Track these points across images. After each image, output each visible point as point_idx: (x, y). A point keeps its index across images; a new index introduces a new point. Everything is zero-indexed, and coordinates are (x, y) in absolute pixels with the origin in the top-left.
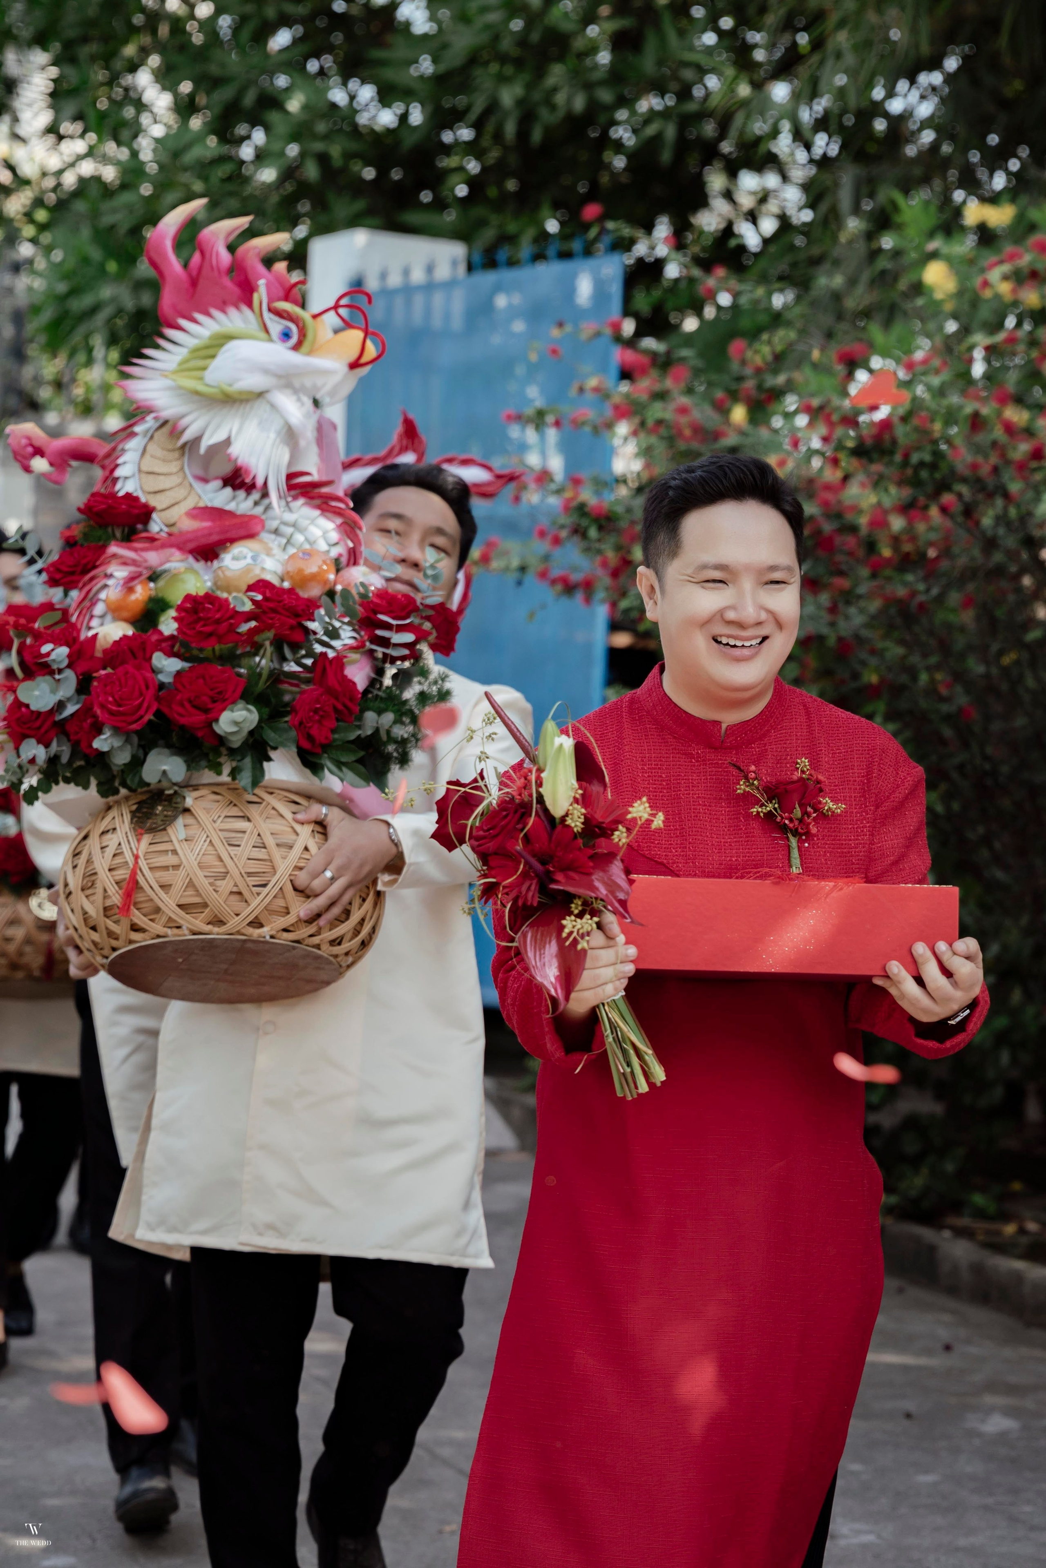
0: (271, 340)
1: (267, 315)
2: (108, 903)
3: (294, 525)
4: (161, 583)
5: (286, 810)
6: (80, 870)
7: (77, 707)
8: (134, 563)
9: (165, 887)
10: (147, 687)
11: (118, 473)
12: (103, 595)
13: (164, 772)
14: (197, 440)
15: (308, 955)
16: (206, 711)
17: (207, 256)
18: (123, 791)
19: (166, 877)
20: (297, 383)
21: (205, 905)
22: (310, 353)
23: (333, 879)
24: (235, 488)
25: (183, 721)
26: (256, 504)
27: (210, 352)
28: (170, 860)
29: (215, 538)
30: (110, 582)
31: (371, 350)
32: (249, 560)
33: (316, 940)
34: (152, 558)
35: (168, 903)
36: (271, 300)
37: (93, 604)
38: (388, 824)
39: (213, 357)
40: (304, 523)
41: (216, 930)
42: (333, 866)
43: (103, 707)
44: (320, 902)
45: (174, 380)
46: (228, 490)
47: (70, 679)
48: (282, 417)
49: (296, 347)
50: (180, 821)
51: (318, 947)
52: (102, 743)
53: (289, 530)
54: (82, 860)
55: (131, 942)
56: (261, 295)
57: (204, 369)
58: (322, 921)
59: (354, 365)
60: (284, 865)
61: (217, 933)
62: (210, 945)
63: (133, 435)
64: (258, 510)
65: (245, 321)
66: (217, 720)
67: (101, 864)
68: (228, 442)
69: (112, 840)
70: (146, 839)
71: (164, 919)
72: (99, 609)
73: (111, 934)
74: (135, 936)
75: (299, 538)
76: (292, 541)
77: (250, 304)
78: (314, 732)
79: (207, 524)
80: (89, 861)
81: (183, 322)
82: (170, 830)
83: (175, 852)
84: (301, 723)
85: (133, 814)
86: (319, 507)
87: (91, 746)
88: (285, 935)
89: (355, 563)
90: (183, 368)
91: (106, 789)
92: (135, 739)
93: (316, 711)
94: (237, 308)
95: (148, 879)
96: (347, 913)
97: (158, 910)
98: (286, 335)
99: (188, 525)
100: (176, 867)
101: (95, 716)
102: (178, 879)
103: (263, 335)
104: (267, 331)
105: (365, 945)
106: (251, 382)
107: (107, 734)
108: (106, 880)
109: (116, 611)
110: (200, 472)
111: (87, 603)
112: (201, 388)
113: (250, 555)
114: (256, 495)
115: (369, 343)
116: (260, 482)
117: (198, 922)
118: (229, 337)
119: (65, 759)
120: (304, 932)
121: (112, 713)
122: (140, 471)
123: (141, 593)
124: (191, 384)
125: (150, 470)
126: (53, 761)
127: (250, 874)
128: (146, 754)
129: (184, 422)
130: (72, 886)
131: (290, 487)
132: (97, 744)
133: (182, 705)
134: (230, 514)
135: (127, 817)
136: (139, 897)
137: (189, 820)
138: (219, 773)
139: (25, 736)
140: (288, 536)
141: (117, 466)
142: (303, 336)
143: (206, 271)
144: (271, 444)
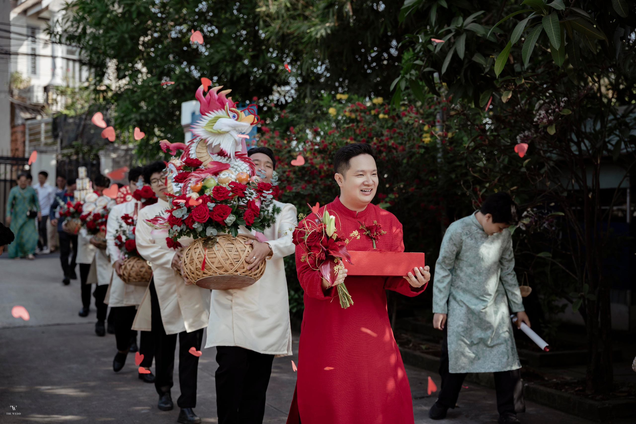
0: (230, 118)
1: (229, 111)
2: (197, 267)
3: (237, 165)
4: (205, 182)
5: (242, 241)
6: (189, 258)
7: (187, 216)
8: (198, 177)
9: (213, 263)
10: (207, 211)
11: (190, 152)
12: (190, 185)
13: (211, 233)
14: (212, 144)
15: (248, 278)
16: (222, 217)
17: (212, 96)
18: (199, 237)
19: (213, 260)
20: (237, 129)
21: (223, 267)
22: (240, 121)
23: (256, 259)
24: (221, 156)
25: (216, 220)
26: (227, 160)
27: (214, 121)
28: (214, 256)
29: (218, 170)
30: (191, 182)
31: (256, 121)
32: (227, 175)
33: (251, 274)
34: (203, 176)
35: (214, 267)
36: (229, 108)
37: (187, 188)
38: (268, 244)
39: (215, 122)
40: (240, 165)
41: (226, 273)
42: (255, 256)
43: (195, 216)
44: (253, 265)
45: (205, 129)
46: (219, 157)
47: (185, 209)
48: (234, 138)
49: (237, 120)
50: (216, 245)
51: (251, 276)
52: (195, 226)
53: (236, 167)
54: (189, 256)
55: (203, 277)
56: (227, 105)
57: (213, 125)
58: (253, 270)
59: (252, 124)
60: (243, 257)
61: (226, 274)
62: (224, 278)
63: (194, 142)
64: (228, 162)
65: (223, 113)
66: (225, 219)
67: (195, 257)
68: (219, 144)
69: (198, 251)
70: (207, 251)
71: (212, 271)
72: (188, 189)
73: (197, 275)
74: (204, 275)
75: (239, 169)
76: (237, 170)
77: (224, 109)
78: (250, 221)
79: (216, 166)
80: (191, 256)
81: (207, 114)
82: (213, 248)
83: (215, 254)
84: (246, 219)
85: (203, 243)
86: (243, 161)
87: (192, 226)
88: (243, 274)
89: (254, 175)
90: (207, 125)
91: (195, 237)
92: (203, 225)
93: (250, 215)
94: (221, 110)
95: (208, 261)
96: (258, 267)
97: (211, 269)
98: (234, 117)
99: (210, 166)
100: (215, 258)
101: (193, 218)
102: (216, 261)
103: (228, 117)
104: (229, 115)
105: (262, 274)
106: (225, 129)
107: (196, 224)
108: (196, 261)
109: (193, 190)
110: (211, 152)
111: (185, 187)
112: (212, 130)
113: (227, 174)
114: (227, 158)
115: (255, 118)
116: (229, 155)
117: (221, 272)
118: (220, 117)
119: (184, 230)
120: (248, 273)
121: (198, 218)
122: (196, 152)
123: (200, 185)
124: (210, 130)
125: (199, 152)
126: (181, 230)
127: (234, 259)
128: (206, 229)
129: (208, 140)
130: (187, 262)
131: (236, 155)
132: (193, 226)
133: (216, 215)
134: (221, 163)
135: (201, 244)
136: (206, 265)
137: (218, 245)
138: (225, 232)
139: (174, 224)
141: (189, 151)
142: (238, 116)
143: (212, 100)
144: (231, 144)
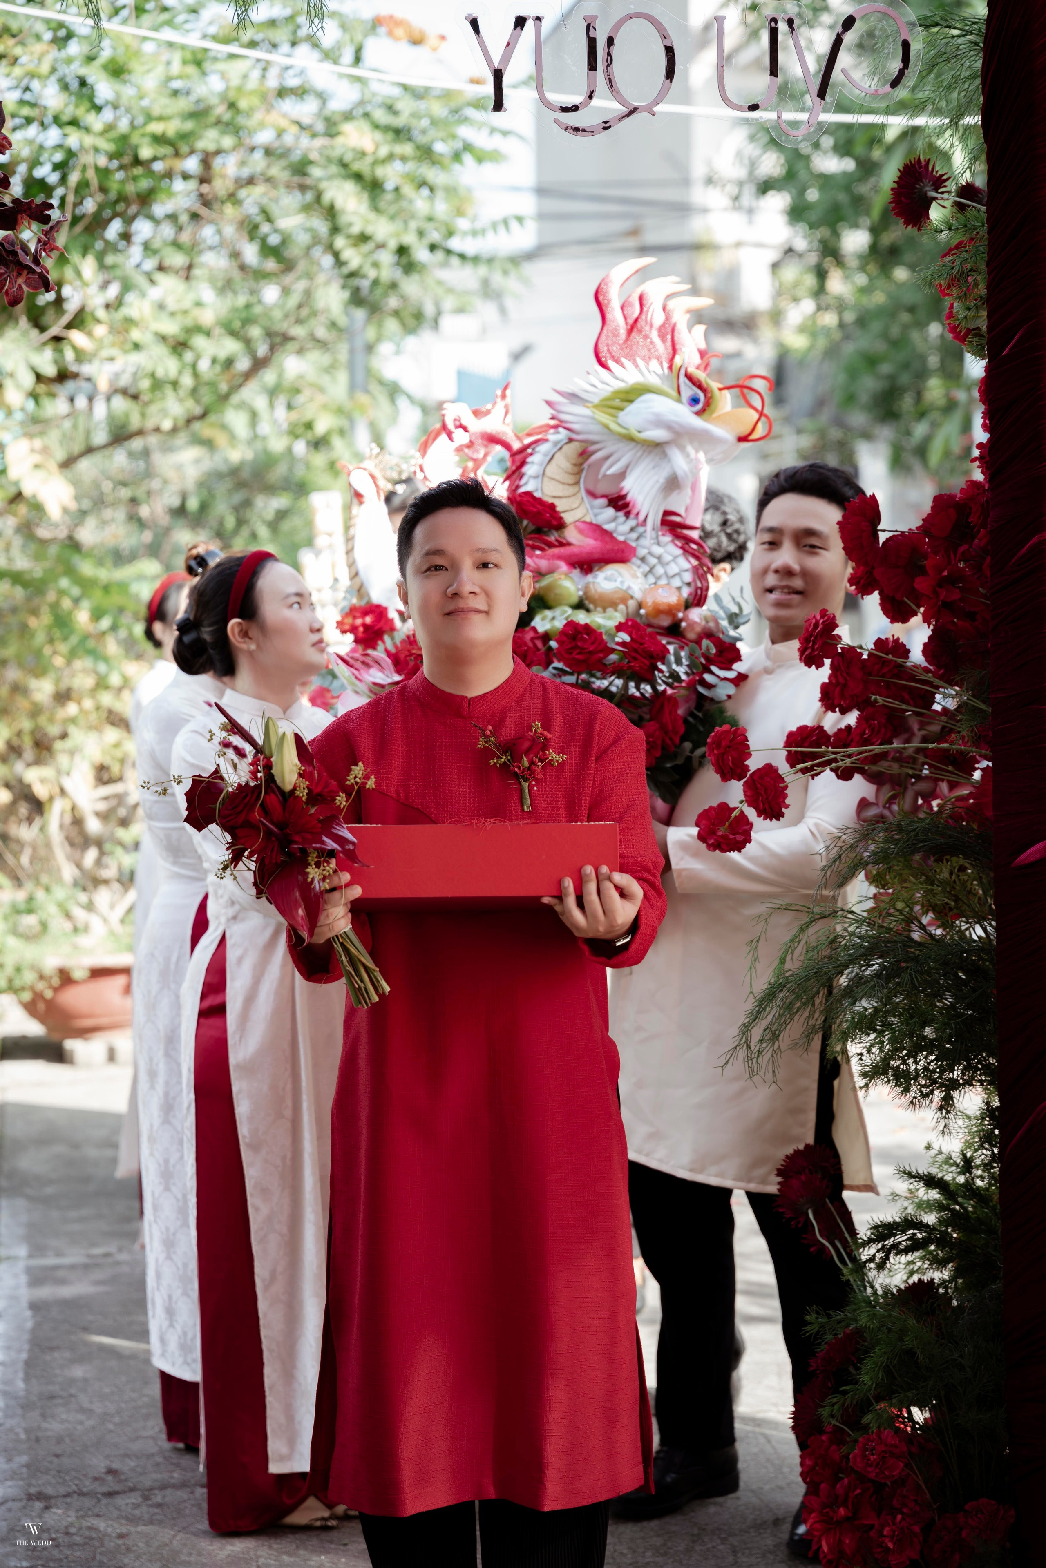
0: (679, 401)
1: (682, 378)
3: (659, 558)
11: (525, 468)
17: (645, 309)
22: (710, 420)
24: (618, 508)
26: (632, 530)
27: (630, 397)
29: (596, 556)
31: (760, 431)
32: (618, 585)
39: (631, 401)
40: (667, 558)
45: (594, 413)
46: (611, 511)
48: (672, 467)
49: (700, 413)
53: (653, 561)
57: (621, 410)
59: (743, 440)
64: (632, 537)
68: (621, 476)
75: (659, 570)
76: (654, 571)
79: (591, 540)
86: (682, 548)
90: (603, 404)
98: (694, 401)
99: (575, 537)
103: (674, 393)
104: (679, 392)
106: (655, 433)
110: (591, 490)
112: (613, 426)
113: (620, 579)
114: (632, 522)
115: (760, 425)
116: (642, 517)
118: (648, 392)
122: (545, 474)
124: (606, 420)
125: (553, 476)
129: (592, 448)
131: (664, 522)
134: (609, 534)
140: (651, 565)
141: (524, 461)
142: (707, 404)
143: (641, 323)
144: (658, 486)
